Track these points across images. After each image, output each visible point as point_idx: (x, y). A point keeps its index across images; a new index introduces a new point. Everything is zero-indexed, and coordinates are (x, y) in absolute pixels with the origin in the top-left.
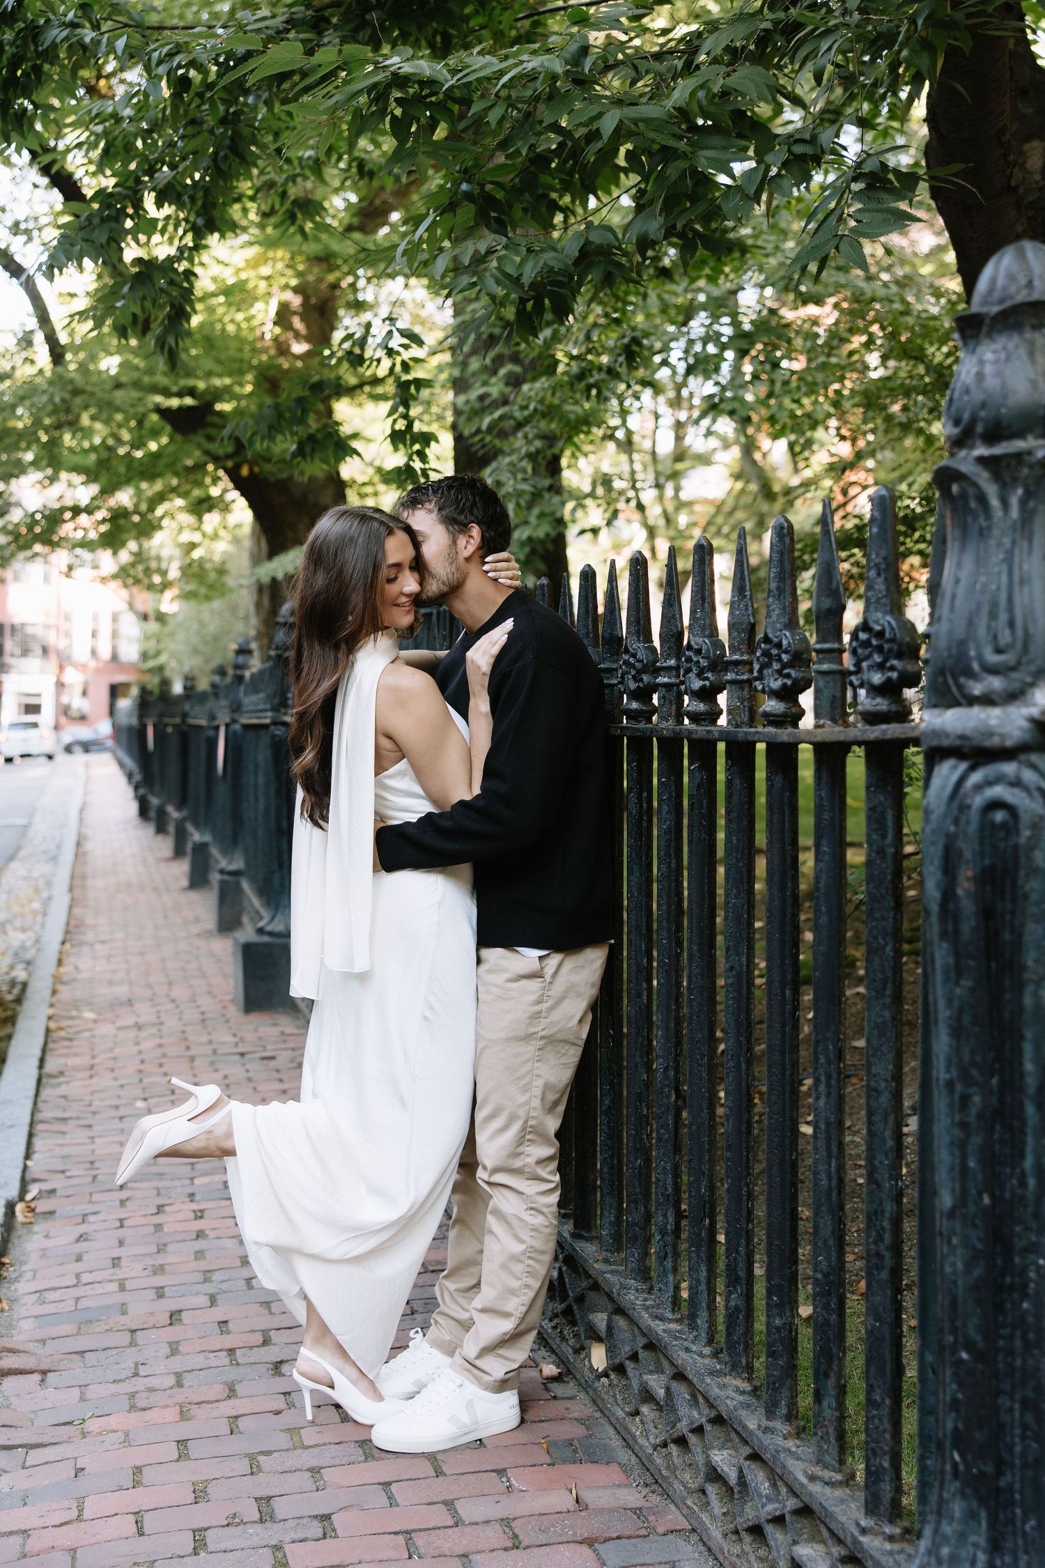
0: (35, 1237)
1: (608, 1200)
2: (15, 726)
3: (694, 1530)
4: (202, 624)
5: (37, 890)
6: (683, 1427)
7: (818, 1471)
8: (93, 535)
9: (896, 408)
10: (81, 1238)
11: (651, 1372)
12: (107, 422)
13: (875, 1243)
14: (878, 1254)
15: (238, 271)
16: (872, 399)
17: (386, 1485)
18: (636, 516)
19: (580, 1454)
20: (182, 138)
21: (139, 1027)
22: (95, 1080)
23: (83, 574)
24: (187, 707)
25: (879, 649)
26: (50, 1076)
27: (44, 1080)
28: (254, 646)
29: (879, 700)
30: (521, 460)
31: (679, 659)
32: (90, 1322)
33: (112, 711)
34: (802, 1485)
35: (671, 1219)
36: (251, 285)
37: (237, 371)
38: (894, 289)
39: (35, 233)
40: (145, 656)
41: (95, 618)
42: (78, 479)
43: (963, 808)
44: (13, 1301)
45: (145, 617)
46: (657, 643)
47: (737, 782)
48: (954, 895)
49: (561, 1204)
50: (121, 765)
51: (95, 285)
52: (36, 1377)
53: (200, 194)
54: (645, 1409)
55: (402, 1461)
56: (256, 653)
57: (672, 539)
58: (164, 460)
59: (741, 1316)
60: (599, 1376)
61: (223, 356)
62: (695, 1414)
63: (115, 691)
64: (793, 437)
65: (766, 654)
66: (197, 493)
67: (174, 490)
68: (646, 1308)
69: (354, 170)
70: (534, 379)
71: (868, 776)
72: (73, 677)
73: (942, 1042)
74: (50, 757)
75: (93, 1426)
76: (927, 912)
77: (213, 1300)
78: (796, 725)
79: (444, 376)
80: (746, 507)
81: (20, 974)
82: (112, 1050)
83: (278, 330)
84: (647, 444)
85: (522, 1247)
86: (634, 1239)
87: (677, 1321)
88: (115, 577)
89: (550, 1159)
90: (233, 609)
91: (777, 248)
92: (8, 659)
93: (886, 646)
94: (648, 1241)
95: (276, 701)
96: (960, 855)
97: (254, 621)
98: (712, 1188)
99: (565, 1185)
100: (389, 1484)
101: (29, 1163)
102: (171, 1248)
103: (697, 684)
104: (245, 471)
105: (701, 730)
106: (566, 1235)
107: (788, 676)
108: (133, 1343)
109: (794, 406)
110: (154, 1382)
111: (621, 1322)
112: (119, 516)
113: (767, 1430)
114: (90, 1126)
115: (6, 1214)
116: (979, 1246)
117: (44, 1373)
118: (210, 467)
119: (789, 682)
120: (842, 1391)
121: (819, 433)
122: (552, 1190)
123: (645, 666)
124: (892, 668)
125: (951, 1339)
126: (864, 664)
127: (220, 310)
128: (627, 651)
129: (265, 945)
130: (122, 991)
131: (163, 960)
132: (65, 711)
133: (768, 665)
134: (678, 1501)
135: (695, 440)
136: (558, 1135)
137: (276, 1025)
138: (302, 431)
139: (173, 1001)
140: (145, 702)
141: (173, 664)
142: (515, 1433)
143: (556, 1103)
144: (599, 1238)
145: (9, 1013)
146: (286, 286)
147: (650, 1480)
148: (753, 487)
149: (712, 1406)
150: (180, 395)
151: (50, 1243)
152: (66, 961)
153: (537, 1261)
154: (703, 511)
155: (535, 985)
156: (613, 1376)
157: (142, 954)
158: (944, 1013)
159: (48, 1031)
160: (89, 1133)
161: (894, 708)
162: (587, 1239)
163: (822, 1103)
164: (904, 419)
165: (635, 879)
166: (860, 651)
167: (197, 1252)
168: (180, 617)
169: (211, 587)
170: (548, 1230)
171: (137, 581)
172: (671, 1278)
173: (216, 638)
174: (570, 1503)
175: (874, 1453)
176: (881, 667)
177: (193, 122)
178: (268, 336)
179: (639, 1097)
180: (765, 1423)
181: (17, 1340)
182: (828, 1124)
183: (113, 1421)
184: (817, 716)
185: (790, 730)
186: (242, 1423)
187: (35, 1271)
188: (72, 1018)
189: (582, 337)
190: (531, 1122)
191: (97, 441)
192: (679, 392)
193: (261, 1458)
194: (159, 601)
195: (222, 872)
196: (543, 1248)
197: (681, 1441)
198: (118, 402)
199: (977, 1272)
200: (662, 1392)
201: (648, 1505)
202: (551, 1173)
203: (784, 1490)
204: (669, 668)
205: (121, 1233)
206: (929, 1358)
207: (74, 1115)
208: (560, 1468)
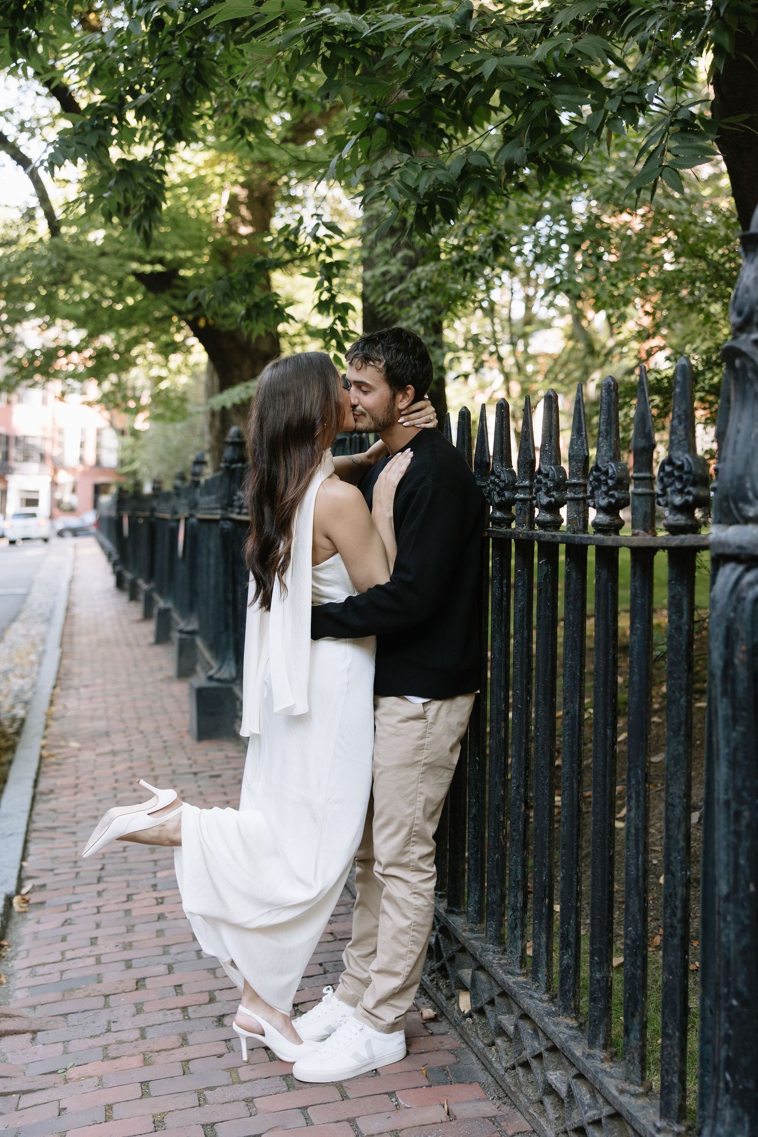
0: (29, 923)
1: (473, 884)
2: (17, 516)
3: (534, 1131)
4: (167, 439)
5: (34, 645)
6: (527, 1054)
7: (626, 1086)
8: (81, 369)
9: (684, 293)
10: (66, 923)
11: (504, 1014)
12: (94, 282)
13: (670, 917)
14: (672, 926)
15: (198, 168)
16: (668, 284)
17: (304, 1109)
18: (496, 365)
19: (451, 1077)
20: (156, 66)
21: (114, 753)
22: (79, 796)
23: (74, 399)
24: (155, 503)
25: (680, 479)
26: (43, 794)
27: (38, 797)
28: (207, 458)
29: (679, 516)
30: (415, 324)
31: (531, 480)
32: (72, 990)
33: (96, 505)
34: (614, 1097)
35: (520, 899)
36: (208, 180)
37: (197, 244)
38: (684, 205)
39: (38, 131)
40: (122, 463)
41: (83, 432)
42: (70, 325)
43: (741, 600)
44: (10, 975)
45: (122, 433)
46: (515, 468)
47: (574, 574)
48: (733, 664)
49: (436, 888)
50: (102, 546)
51: (85, 175)
52: (28, 1036)
53: (170, 112)
54: (499, 1041)
55: (316, 1089)
56: (210, 464)
57: (522, 383)
58: (139, 313)
59: (571, 971)
60: (465, 1017)
61: (186, 234)
62: (536, 1044)
63: (98, 489)
64: (611, 311)
65: (597, 479)
66: (164, 338)
67: (146, 335)
68: (501, 966)
69: (290, 99)
70: (424, 264)
71: (670, 573)
72: (64, 477)
73: (722, 772)
74: (46, 540)
75: (73, 1073)
76: (712, 675)
77: (170, 969)
78: (617, 533)
79: (356, 257)
80: (576, 360)
81: (20, 712)
82: (92, 772)
83: (229, 216)
84: (505, 312)
85: (408, 922)
86: (492, 914)
87: (523, 975)
88: (99, 402)
89: (428, 855)
90: (192, 428)
91: (602, 171)
92: (13, 464)
93: (685, 477)
94: (503, 915)
95: (225, 502)
96: (737, 634)
97: (208, 438)
98: (551, 876)
99: (440, 874)
100: (306, 1108)
101: (24, 864)
102: (137, 928)
103: (545, 500)
104: (202, 323)
105: (547, 534)
106: (442, 911)
107: (613, 496)
108: (106, 1006)
109: (612, 288)
110: (123, 1036)
111: (482, 976)
112: (102, 355)
113: (589, 1056)
114: (74, 833)
115: (5, 906)
116: (747, 922)
117: (35, 1032)
118: (175, 319)
119: (613, 501)
120: (644, 1026)
121: (630, 310)
122: (430, 879)
123: (506, 485)
124: (689, 493)
125: (725, 990)
126: (669, 490)
127: (185, 198)
128: (493, 473)
129: (214, 689)
130: (101, 725)
131: (134, 700)
132: (58, 505)
133: (598, 488)
134: (523, 1110)
135: (540, 310)
136: (435, 837)
137: (221, 750)
138: (248, 299)
139: (142, 732)
140: (122, 499)
141: (144, 469)
142: (403, 1063)
143: (434, 813)
144: (466, 913)
145: (10, 743)
146: (235, 182)
147: (502, 1094)
148: (581, 346)
149: (548, 1039)
150: (152, 263)
151: (41, 927)
152: (56, 701)
153: (419, 932)
154: (545, 364)
155: (420, 724)
156: (475, 1017)
157: (117, 696)
158: (723, 751)
159: (41, 758)
160: (74, 838)
161: (689, 522)
162: (457, 914)
163: (632, 814)
164: (691, 301)
165: (497, 644)
166: (665, 479)
167: (158, 931)
168: (150, 434)
169: (175, 411)
170: (427, 909)
171: (117, 406)
172: (519, 943)
173: (178, 451)
174: (443, 1116)
175: (667, 1072)
176: (681, 492)
177: (165, 54)
178: (221, 220)
179: (498, 808)
180: (588, 1051)
181: (13, 1007)
182: (637, 829)
183: (89, 1069)
184: (633, 527)
185: (613, 536)
186: (192, 1065)
187: (28, 951)
188: (61, 747)
189: (460, 232)
190: (415, 828)
191: (86, 295)
192: (528, 274)
193: (207, 1093)
194: (134, 421)
195: (181, 631)
196: (423, 922)
197: (526, 1065)
198: (103, 268)
199: (745, 941)
200: (512, 1028)
201: (501, 1113)
202: (429, 865)
203: (601, 1100)
204: (524, 487)
205: (98, 918)
206: (708, 1002)
207: (61, 824)
208: (437, 1089)
